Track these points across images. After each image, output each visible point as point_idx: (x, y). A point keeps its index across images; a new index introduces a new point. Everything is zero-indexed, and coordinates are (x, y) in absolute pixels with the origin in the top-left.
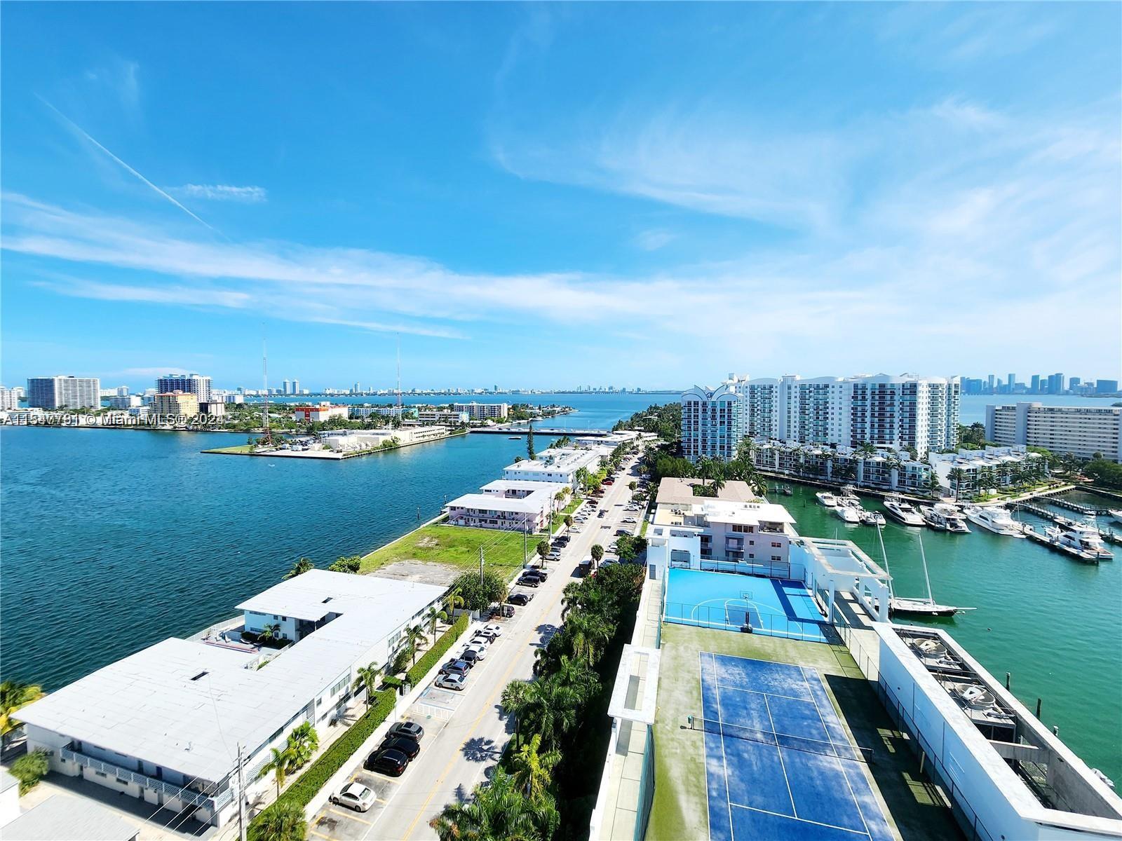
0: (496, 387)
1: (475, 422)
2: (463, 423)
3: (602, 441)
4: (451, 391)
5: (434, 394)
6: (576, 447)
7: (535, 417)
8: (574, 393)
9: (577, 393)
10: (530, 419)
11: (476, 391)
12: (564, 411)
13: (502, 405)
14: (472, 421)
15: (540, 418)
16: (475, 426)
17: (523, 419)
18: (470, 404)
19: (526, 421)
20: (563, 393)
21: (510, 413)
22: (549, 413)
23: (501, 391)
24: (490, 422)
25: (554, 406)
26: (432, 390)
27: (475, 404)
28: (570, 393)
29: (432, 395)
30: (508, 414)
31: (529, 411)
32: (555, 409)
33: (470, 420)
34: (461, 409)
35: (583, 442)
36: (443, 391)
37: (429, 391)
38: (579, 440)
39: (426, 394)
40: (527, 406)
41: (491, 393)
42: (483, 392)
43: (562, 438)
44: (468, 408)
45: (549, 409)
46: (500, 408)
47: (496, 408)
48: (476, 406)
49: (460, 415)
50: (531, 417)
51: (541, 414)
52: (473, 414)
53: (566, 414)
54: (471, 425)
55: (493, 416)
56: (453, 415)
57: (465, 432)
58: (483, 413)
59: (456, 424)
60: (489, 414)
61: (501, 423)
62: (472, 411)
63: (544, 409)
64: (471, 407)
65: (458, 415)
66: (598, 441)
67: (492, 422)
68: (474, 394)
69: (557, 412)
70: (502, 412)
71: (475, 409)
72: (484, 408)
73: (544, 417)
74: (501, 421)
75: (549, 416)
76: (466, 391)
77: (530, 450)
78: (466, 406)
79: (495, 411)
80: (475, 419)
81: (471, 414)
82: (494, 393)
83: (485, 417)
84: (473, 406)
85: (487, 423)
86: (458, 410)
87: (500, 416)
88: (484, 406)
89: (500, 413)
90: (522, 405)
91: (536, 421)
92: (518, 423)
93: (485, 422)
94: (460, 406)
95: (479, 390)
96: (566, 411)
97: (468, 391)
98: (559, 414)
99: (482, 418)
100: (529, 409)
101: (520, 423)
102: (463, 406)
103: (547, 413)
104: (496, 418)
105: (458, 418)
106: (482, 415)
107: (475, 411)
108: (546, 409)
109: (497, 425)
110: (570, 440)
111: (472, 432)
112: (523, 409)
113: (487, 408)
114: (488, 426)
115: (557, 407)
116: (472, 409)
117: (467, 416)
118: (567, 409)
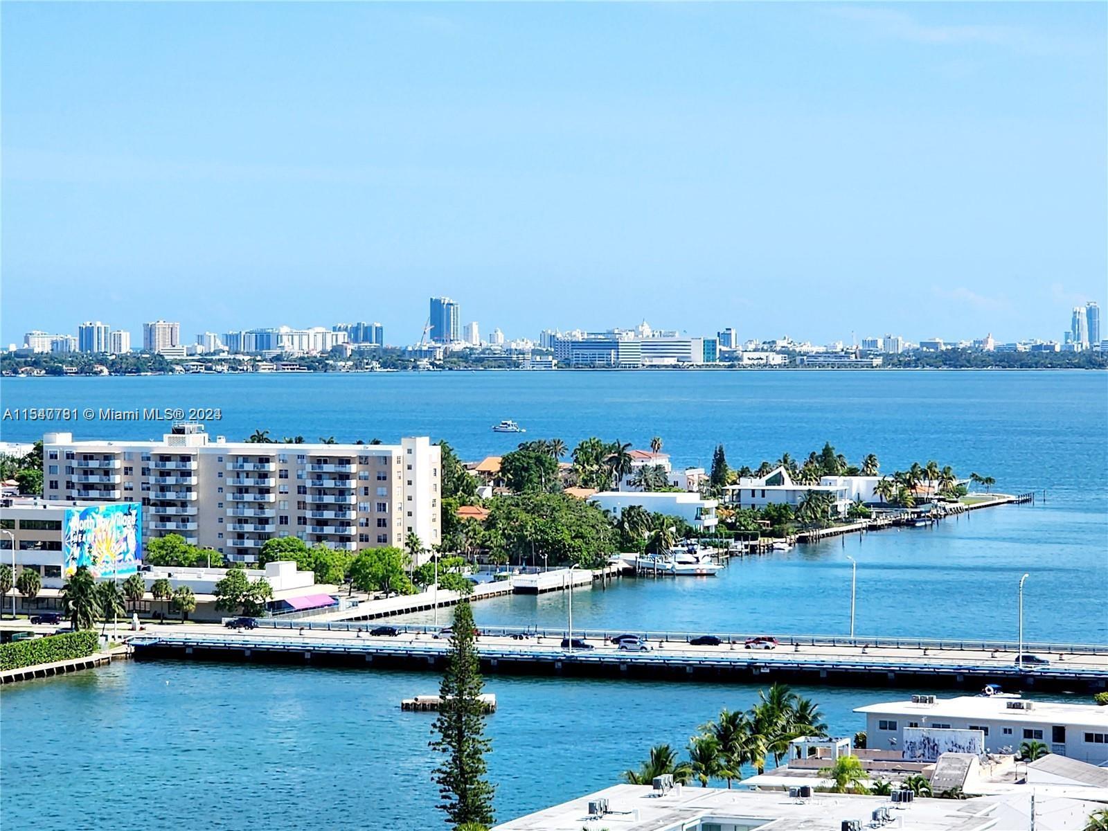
0: (439, 315)
1: (183, 575)
2: (80, 585)
3: (1059, 732)
4: (99, 346)
6: (840, 773)
7: (655, 546)
8: (1039, 358)
9: (1067, 360)
10: (621, 561)
11: (292, 347)
12: (897, 503)
13: (397, 451)
14: (157, 574)
17: (560, 557)
18: (165, 445)
19: (586, 575)
20: (954, 359)
21: (463, 514)
22: (776, 520)
23: (477, 341)
24: (289, 581)
25: (827, 463)
27: (194, 442)
28: (1007, 359)
30: (448, 523)
31: (621, 498)
32: (835, 484)
33: (149, 563)
34: (91, 480)
35: (911, 734)
36: (41, 345)
38: (888, 724)
40: (621, 462)
41: (397, 360)
42: (337, 352)
44: (145, 471)
45: (788, 485)
46: (384, 478)
47: (353, 468)
48: (206, 455)
49: (75, 524)
50: (625, 545)
51: (711, 521)
52: (185, 520)
53: (910, 524)
54: (148, 596)
55: (329, 530)
56: (27, 525)
57: (93, 658)
58: (249, 513)
59: (42, 593)
60: (293, 521)
61: (386, 586)
62: (171, 496)
63: (746, 484)
64: (170, 465)
65: (57, 526)
66: (1028, 734)
67: (309, 576)
68: (265, 368)
69: (843, 506)
70: (397, 497)
71: (193, 480)
72: (264, 476)
73: (739, 546)
74: (379, 569)
75: (779, 543)
76: (216, 343)
77: (463, 796)
78: (128, 455)
79: (342, 493)
80: (193, 555)
81: (167, 519)
82: (424, 362)
83: (268, 536)
84: (186, 458)
85: (273, 582)
86: (70, 485)
87: (384, 539)
88: (264, 460)
89: (382, 507)
90: (588, 453)
91: (662, 574)
92: (519, 591)
93: (252, 576)
94: (88, 457)
95: (314, 342)
96: (920, 501)
97: (231, 339)
98: (862, 523)
99: (249, 543)
100: (631, 477)
101: (533, 591)
102: (108, 457)
103: (766, 515)
104: (353, 546)
105: (56, 546)
106: (249, 528)
107: (193, 496)
108: (759, 483)
109: (344, 602)
110: (821, 720)
111: (147, 654)
112: (585, 484)
113: (284, 475)
114: (279, 607)
115: (852, 472)
116: (170, 480)
117: (131, 534)
118: (924, 488)
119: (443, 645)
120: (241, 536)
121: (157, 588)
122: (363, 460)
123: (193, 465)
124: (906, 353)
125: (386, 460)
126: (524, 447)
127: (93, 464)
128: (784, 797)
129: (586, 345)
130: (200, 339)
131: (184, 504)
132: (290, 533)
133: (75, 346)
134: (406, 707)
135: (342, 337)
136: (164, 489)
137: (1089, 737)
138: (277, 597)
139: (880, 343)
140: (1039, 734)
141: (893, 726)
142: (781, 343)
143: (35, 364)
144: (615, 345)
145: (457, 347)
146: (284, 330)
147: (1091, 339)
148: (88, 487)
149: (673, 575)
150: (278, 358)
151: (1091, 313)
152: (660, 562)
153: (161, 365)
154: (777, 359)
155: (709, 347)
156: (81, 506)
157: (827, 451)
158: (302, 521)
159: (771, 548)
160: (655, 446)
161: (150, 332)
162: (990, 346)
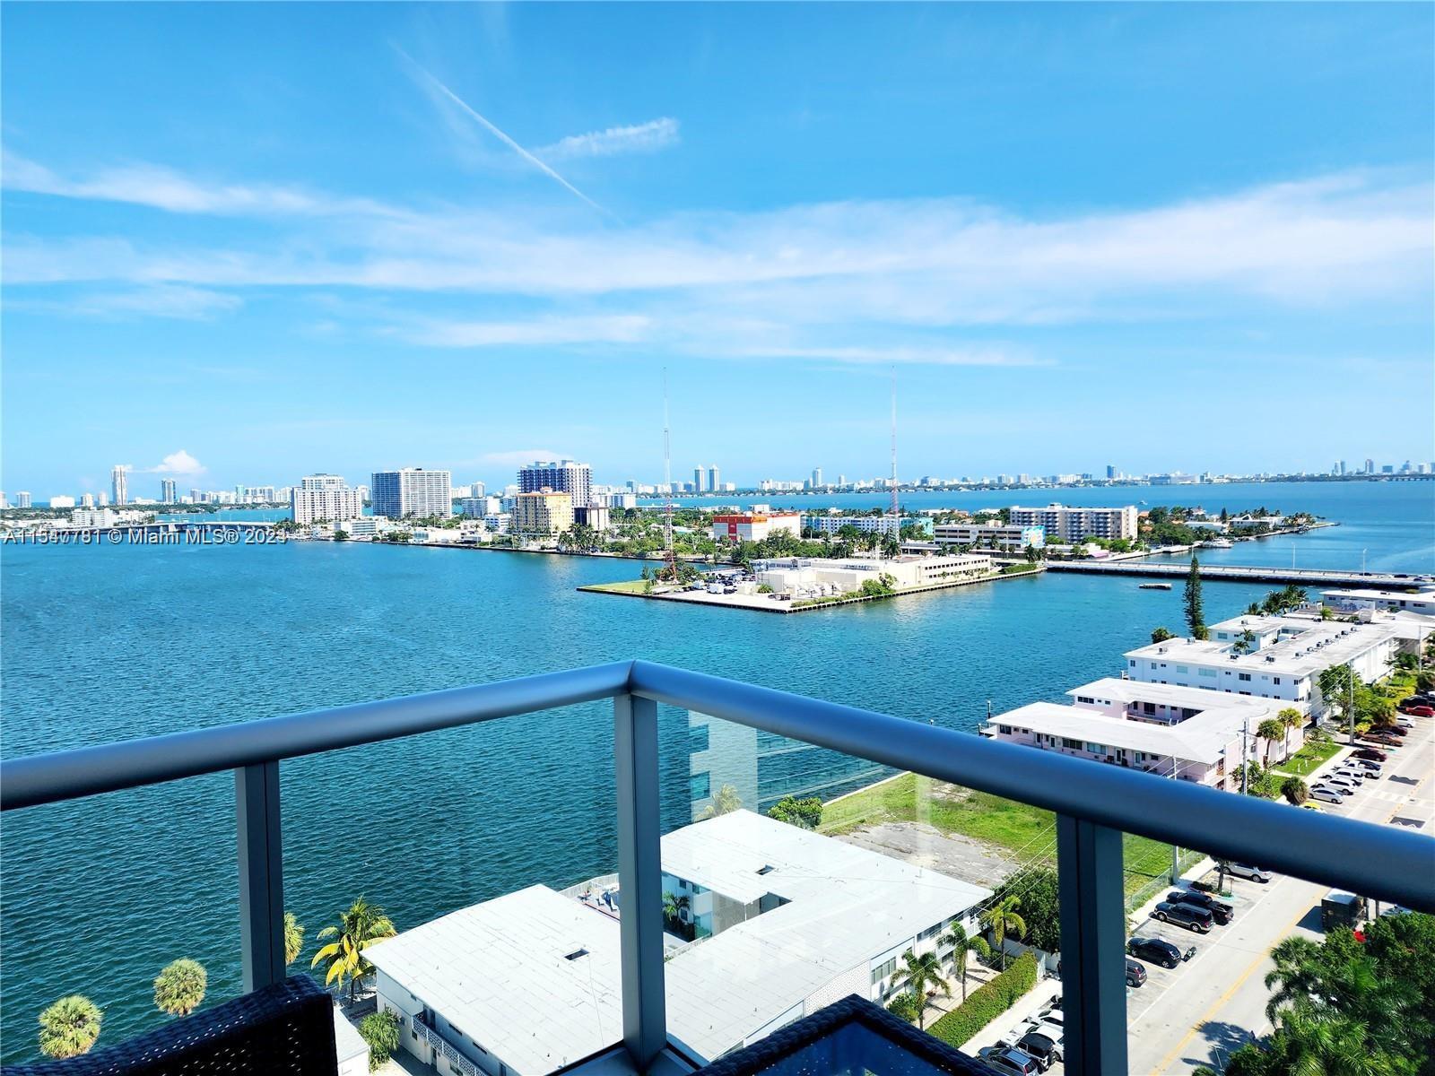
0: (1110, 471)
1: (1058, 547)
2: (1030, 550)
3: (1403, 603)
4: (1004, 482)
5: (969, 487)
6: (1324, 614)
7: (1209, 539)
8: (1323, 478)
9: (1334, 479)
10: (1197, 543)
11: (1062, 480)
12: (1290, 526)
13: (1123, 510)
14: (1050, 547)
15: (1225, 542)
16: (1058, 557)
17: (1177, 542)
18: (1048, 509)
19: (1187, 547)
20: (1292, 479)
21: (1144, 529)
22: (1249, 531)
23: (1122, 478)
24: (1092, 548)
25: (1263, 513)
26: (964, 480)
27: (1058, 508)
28: (1311, 479)
29: (964, 490)
30: (1140, 532)
31: (1194, 524)
32: (1267, 519)
33: (1047, 544)
34: (1025, 519)
35: (1344, 602)
36: (987, 482)
37: (956, 482)
38: (1332, 598)
39: (950, 488)
40: (1189, 513)
41: (1098, 484)
42: (1078, 482)
43: (1282, 590)
44: (1042, 517)
45: (1251, 520)
46: (1119, 518)
47: (1109, 516)
48: (1061, 512)
49: (1025, 532)
50: (1199, 538)
51: (1226, 531)
52: (1055, 531)
53: (1297, 532)
54: (1049, 553)
55: (1101, 534)
56: (1010, 532)
57: (1035, 571)
58: (1075, 529)
59: (1016, 552)
60: (1089, 531)
61: (1122, 551)
62: (1050, 524)
63: (1235, 520)
64: (1050, 515)
65: (1020, 533)
66: (1390, 603)
67: (1100, 547)
68: (1057, 487)
69: (1271, 527)
70: (1124, 524)
71: (1057, 519)
72: (1081, 518)
73: (1237, 539)
74: (1121, 545)
75: (1250, 538)
76: (1039, 480)
77: (1194, 617)
78: (1037, 512)
79: (1106, 523)
80: (1059, 540)
81: (1049, 531)
82: (1107, 484)
83: (1081, 536)
84: (1055, 513)
85: (1088, 549)
86: (1019, 521)
87: (1119, 537)
88: (1080, 513)
89: (1119, 527)
90: (1174, 511)
91: (1212, 547)
92: (1164, 552)
93: (1082, 548)
94: (1024, 513)
95: (1070, 479)
96: (1299, 525)
97: (1044, 479)
98: (1279, 532)
99: (1075, 538)
100: (1193, 518)
101: (1169, 552)
102: (1030, 513)
103: (1245, 529)
104: (1109, 538)
105: (1020, 539)
106: (1075, 533)
107: (1057, 524)
108: (1240, 519)
109: (1110, 555)
110: (1307, 597)
111: (1051, 570)
112: (1177, 519)
113: (1086, 518)
114: (1090, 556)
115: (1272, 516)
116: (1050, 520)
117: (1042, 535)
118: (1300, 521)
120: (1073, 536)
121: (1052, 551)
122: (1113, 513)
123: (1057, 515)
124: (1272, 478)
125: (1120, 513)
126: (1155, 509)
127: (1026, 515)
128: (1312, 622)
129: (1160, 478)
130: (1035, 479)
131: (1054, 526)
132: (1089, 535)
133: (997, 482)
134: (1141, 587)
135: (1079, 478)
136: (1048, 522)
137: (1415, 605)
138: (1090, 554)
139: (1262, 475)
140: (1394, 603)
141: (1334, 599)
142: (1226, 476)
143: (986, 487)
144: (1169, 478)
145: (1116, 480)
146: (1061, 476)
147: (1343, 471)
149: (1216, 547)
150: (1060, 484)
151: (1342, 464)
152: (1211, 543)
153: (1024, 487)
154: (1227, 481)
155: (1202, 478)
156: (1026, 527)
157: (1263, 509)
158: (1093, 531)
159: (1248, 540)
160: (1199, 508)
161: (1019, 477)
162: (1304, 475)
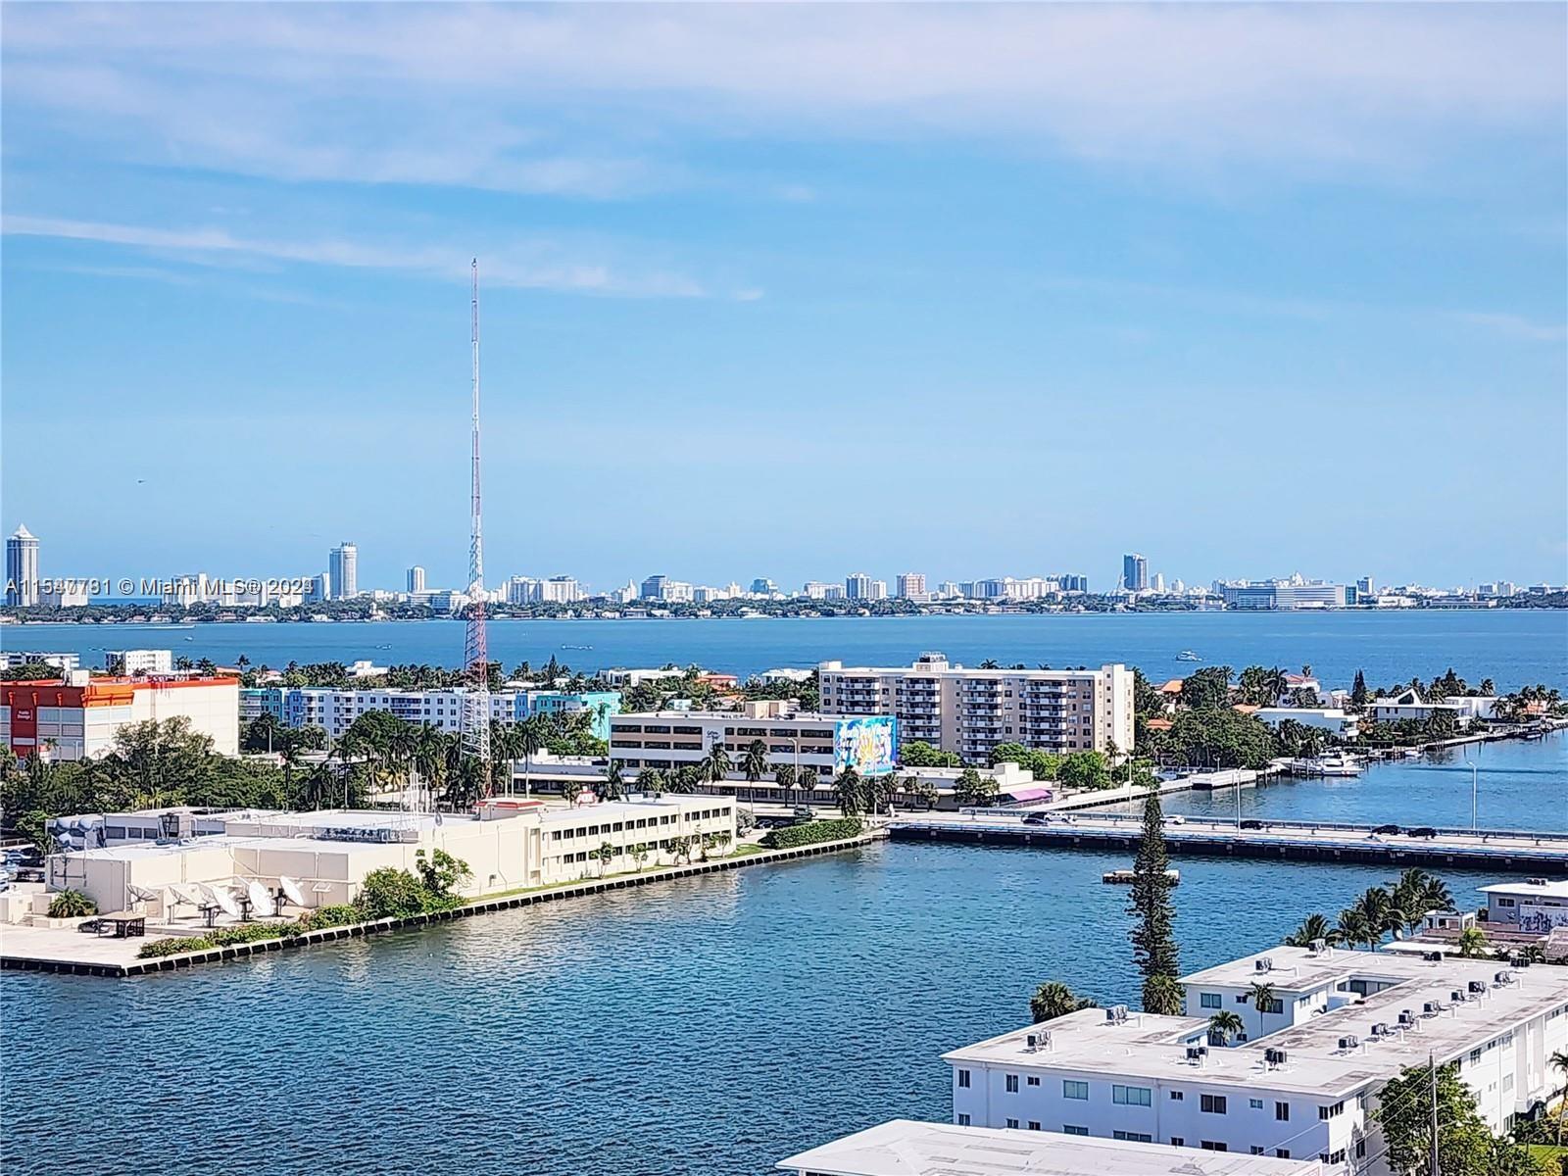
0: (1132, 569)
1: (929, 773)
2: (848, 779)
4: (862, 593)
5: (766, 607)
6: (1465, 942)
7: (1307, 752)
10: (1279, 764)
12: (1509, 719)
13: (1098, 676)
14: (910, 772)
15: (1348, 763)
16: (922, 800)
17: (1231, 761)
18: (914, 671)
19: (1252, 775)
21: (1152, 724)
22: (1408, 732)
23: (1163, 589)
24: (1013, 779)
25: (1450, 685)
26: (759, 586)
27: (938, 669)
29: (753, 615)
30: (1140, 732)
31: (1278, 713)
32: (1460, 703)
33: (901, 763)
34: (857, 698)
36: (817, 593)
37: (737, 592)
38: (1507, 900)
39: (718, 609)
40: (1278, 684)
42: (1051, 596)
44: (899, 692)
45: (1417, 703)
46: (1089, 697)
47: (1064, 689)
48: (947, 679)
49: (844, 733)
50: (1283, 751)
51: (1353, 732)
52: (930, 730)
53: (1523, 736)
54: (901, 790)
55: (1044, 738)
56: (806, 733)
57: (859, 838)
58: (980, 724)
59: (818, 787)
60: (1016, 731)
61: (1091, 782)
62: (919, 711)
63: (1382, 702)
64: (919, 687)
65: (829, 734)
67: (1029, 774)
68: (994, 610)
69: (1464, 721)
70: (1099, 713)
71: (937, 699)
72: (993, 695)
73: (1377, 753)
74: (1084, 768)
75: (1411, 751)
76: (955, 591)
77: (1153, 954)
78: (886, 679)
79: (1056, 708)
80: (938, 756)
81: (914, 729)
82: (1120, 606)
83: (997, 742)
84: (931, 681)
85: (1000, 779)
86: (840, 703)
87: (1088, 745)
88: (994, 682)
89: (1086, 720)
90: (1252, 676)
91: (1313, 775)
92: (1196, 787)
93: (983, 775)
94: (855, 680)
95: (1031, 589)
96: (1530, 718)
97: (966, 588)
98: (1482, 735)
99: (981, 748)
100: (1287, 697)
101: (1208, 787)
102: (870, 680)
103: (1399, 728)
104: (1064, 750)
105: (829, 750)
106: (981, 736)
107: (937, 711)
108: (1393, 702)
109: (1057, 796)
110: (1449, 897)
111: (900, 836)
112: (1250, 702)
113: (1009, 694)
114: (1006, 799)
115: (1472, 693)
116: (919, 699)
117: (887, 741)
118: (1534, 707)
119: (1135, 828)
120: (974, 742)
121: (909, 783)
122: (1072, 682)
123: (937, 687)
124: (1517, 596)
125: (1091, 682)
126: (1199, 672)
127: (859, 686)
128: (1419, 959)
129: (1251, 591)
130: (942, 588)
131: (930, 717)
132: (1014, 739)
133: (843, 593)
134: (1107, 880)
135: (1054, 586)
136: (914, 705)
138: (1003, 791)
139: (1495, 588)
141: (1511, 903)
142: (1410, 590)
143: (813, 607)
144: (1273, 591)
145: (1146, 594)
146: (1008, 580)
148: (854, 704)
149: (1323, 775)
150: (1003, 603)
152: (1311, 765)
153: (912, 609)
154: (1408, 602)
155: (1351, 592)
156: (849, 718)
157: (1450, 676)
158: (1023, 730)
159: (1403, 755)
160: (1306, 672)
161: (902, 582)
